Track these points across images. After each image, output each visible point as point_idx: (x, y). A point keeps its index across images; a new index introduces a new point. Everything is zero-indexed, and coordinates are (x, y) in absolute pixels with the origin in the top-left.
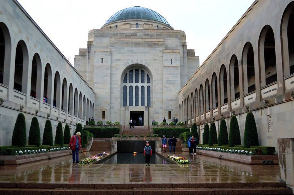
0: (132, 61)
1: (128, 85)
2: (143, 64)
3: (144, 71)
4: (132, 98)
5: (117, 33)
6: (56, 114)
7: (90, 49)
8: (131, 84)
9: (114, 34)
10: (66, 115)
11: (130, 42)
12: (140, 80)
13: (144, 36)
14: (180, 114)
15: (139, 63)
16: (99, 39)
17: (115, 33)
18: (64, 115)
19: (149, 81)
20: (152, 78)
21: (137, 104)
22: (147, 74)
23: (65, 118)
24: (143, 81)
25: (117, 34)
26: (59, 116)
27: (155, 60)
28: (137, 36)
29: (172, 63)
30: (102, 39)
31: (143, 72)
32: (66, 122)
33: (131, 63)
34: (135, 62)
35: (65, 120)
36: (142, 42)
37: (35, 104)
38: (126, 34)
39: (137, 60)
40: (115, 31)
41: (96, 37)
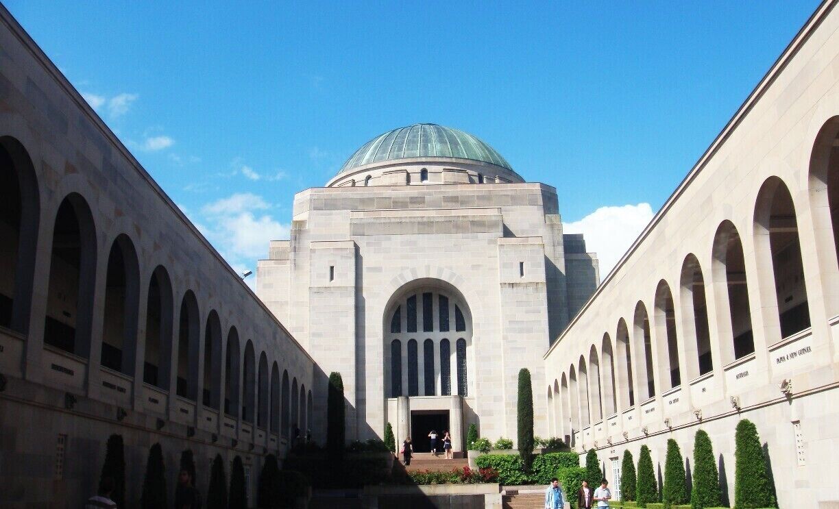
0: (413, 271)
1: (405, 337)
2: (445, 277)
3: (447, 299)
4: (417, 374)
5: (371, 196)
6: (211, 427)
7: (299, 243)
8: (412, 336)
9: (362, 201)
10: (237, 428)
11: (408, 220)
12: (436, 323)
13: (445, 201)
14: (550, 416)
15: (433, 275)
16: (322, 215)
17: (366, 196)
18: (232, 427)
19: (461, 326)
20: (470, 318)
21: (430, 391)
22: (456, 306)
23: (235, 438)
24: (444, 327)
25: (371, 200)
26: (219, 433)
27: (476, 267)
28: (424, 202)
29: (522, 274)
30: (331, 214)
31: (444, 301)
32: (237, 447)
33: (410, 278)
34: (422, 275)
35: (235, 443)
36: (440, 220)
37: (156, 401)
38: (397, 200)
39: (428, 267)
40: (366, 193)
41: (315, 209)
